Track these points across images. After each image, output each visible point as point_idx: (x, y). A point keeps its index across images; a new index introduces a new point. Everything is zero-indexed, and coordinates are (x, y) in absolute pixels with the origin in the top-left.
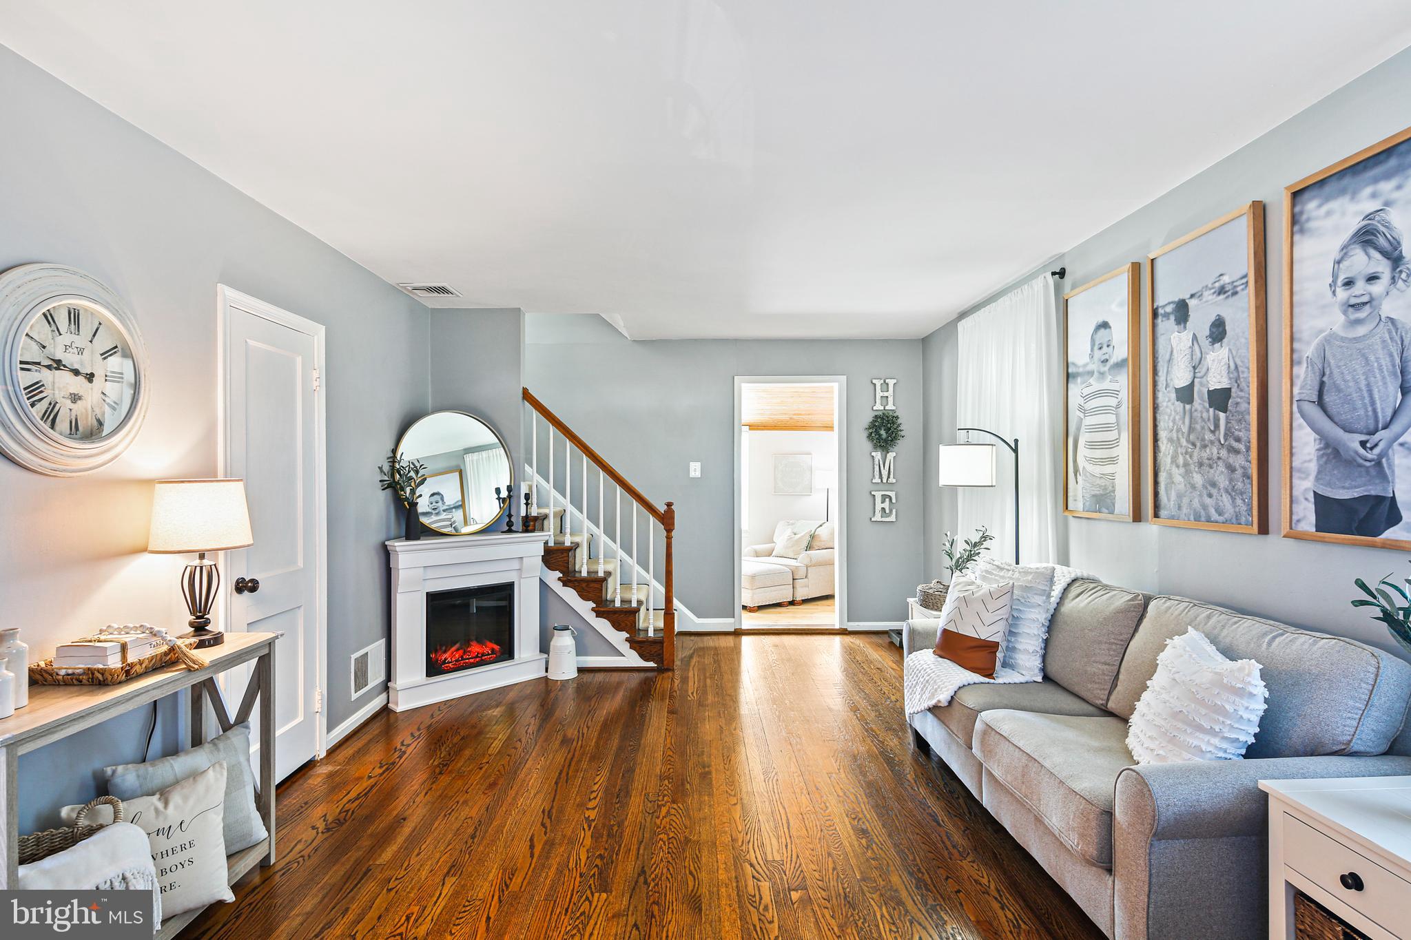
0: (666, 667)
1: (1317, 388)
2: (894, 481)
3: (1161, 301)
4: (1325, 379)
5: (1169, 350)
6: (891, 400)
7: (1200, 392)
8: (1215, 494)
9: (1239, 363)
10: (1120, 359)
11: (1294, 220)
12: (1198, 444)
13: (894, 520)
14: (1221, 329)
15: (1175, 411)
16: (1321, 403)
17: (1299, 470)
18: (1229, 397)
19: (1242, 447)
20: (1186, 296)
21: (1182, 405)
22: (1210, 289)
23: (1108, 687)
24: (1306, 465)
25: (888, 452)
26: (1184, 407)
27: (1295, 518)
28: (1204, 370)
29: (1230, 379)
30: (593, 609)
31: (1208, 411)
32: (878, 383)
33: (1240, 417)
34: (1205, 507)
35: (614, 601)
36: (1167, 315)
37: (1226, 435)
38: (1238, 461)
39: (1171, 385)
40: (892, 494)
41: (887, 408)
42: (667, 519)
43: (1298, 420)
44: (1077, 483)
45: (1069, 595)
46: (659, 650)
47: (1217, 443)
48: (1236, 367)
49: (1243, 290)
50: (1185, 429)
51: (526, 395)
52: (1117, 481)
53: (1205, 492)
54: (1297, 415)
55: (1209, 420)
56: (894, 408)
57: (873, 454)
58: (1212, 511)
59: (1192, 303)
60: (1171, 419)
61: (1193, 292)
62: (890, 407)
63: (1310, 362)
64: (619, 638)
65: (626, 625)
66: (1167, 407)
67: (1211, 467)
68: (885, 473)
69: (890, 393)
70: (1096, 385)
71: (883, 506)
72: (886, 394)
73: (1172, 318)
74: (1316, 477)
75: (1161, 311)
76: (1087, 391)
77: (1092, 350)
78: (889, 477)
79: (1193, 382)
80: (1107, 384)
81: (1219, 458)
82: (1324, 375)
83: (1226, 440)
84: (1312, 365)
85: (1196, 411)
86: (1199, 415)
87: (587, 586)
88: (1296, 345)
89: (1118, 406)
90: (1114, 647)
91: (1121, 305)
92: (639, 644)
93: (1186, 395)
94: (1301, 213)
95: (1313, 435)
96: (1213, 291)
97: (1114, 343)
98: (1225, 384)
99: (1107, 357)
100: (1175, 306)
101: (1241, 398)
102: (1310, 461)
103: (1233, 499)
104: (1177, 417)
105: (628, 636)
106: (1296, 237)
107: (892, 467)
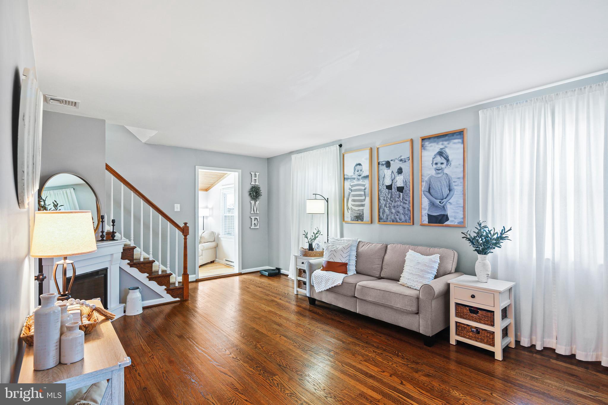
0: (184, 299)
1: (428, 188)
2: (259, 212)
3: (381, 160)
4: (430, 186)
5: (384, 175)
6: (257, 181)
7: (394, 187)
8: (399, 215)
9: (406, 180)
10: (365, 175)
11: (422, 146)
12: (394, 201)
13: (258, 228)
14: (401, 171)
15: (386, 192)
16: (429, 192)
17: (424, 209)
18: (404, 189)
19: (407, 202)
20: (389, 160)
21: (388, 190)
22: (398, 159)
23: (379, 271)
24: (425, 207)
25: (257, 201)
26: (389, 191)
27: (422, 220)
28: (396, 181)
29: (404, 184)
30: (147, 277)
31: (397, 192)
32: (253, 174)
33: (407, 194)
34: (396, 218)
35: (158, 272)
36: (383, 165)
37: (402, 199)
38: (406, 206)
39: (384, 184)
40: (258, 217)
41: (256, 184)
42: (185, 230)
43: (423, 196)
44: (348, 212)
45: (360, 246)
46: (182, 291)
47: (400, 201)
48: (406, 181)
49: (408, 161)
50: (389, 197)
51: (108, 168)
52: (364, 212)
53: (396, 214)
54: (423, 195)
55: (397, 195)
56: (258, 184)
57: (251, 202)
58: (398, 219)
59: (391, 162)
60: (385, 194)
61: (392, 159)
62: (257, 183)
63: (426, 182)
64: (161, 289)
65: (165, 282)
66: (383, 190)
67: (398, 207)
68: (255, 209)
69: (257, 178)
70: (356, 182)
71: (255, 222)
72: (256, 178)
73: (385, 166)
74: (428, 210)
75: (380, 163)
76: (352, 184)
77: (354, 171)
78: (256, 211)
79: (392, 184)
80: (361, 182)
81: (400, 205)
82: (430, 185)
83: (402, 200)
84: (427, 183)
85: (393, 192)
86: (394, 193)
87: (144, 266)
88: (423, 177)
89: (365, 189)
90: (379, 259)
91: (366, 159)
92: (171, 291)
93: (389, 187)
94: (424, 144)
95: (427, 200)
96: (398, 160)
97: (363, 170)
98: (402, 185)
99: (360, 174)
100: (385, 162)
101: (407, 189)
102: (427, 206)
103: (405, 216)
104: (387, 194)
105: (166, 287)
106: (423, 150)
107: (258, 207)
